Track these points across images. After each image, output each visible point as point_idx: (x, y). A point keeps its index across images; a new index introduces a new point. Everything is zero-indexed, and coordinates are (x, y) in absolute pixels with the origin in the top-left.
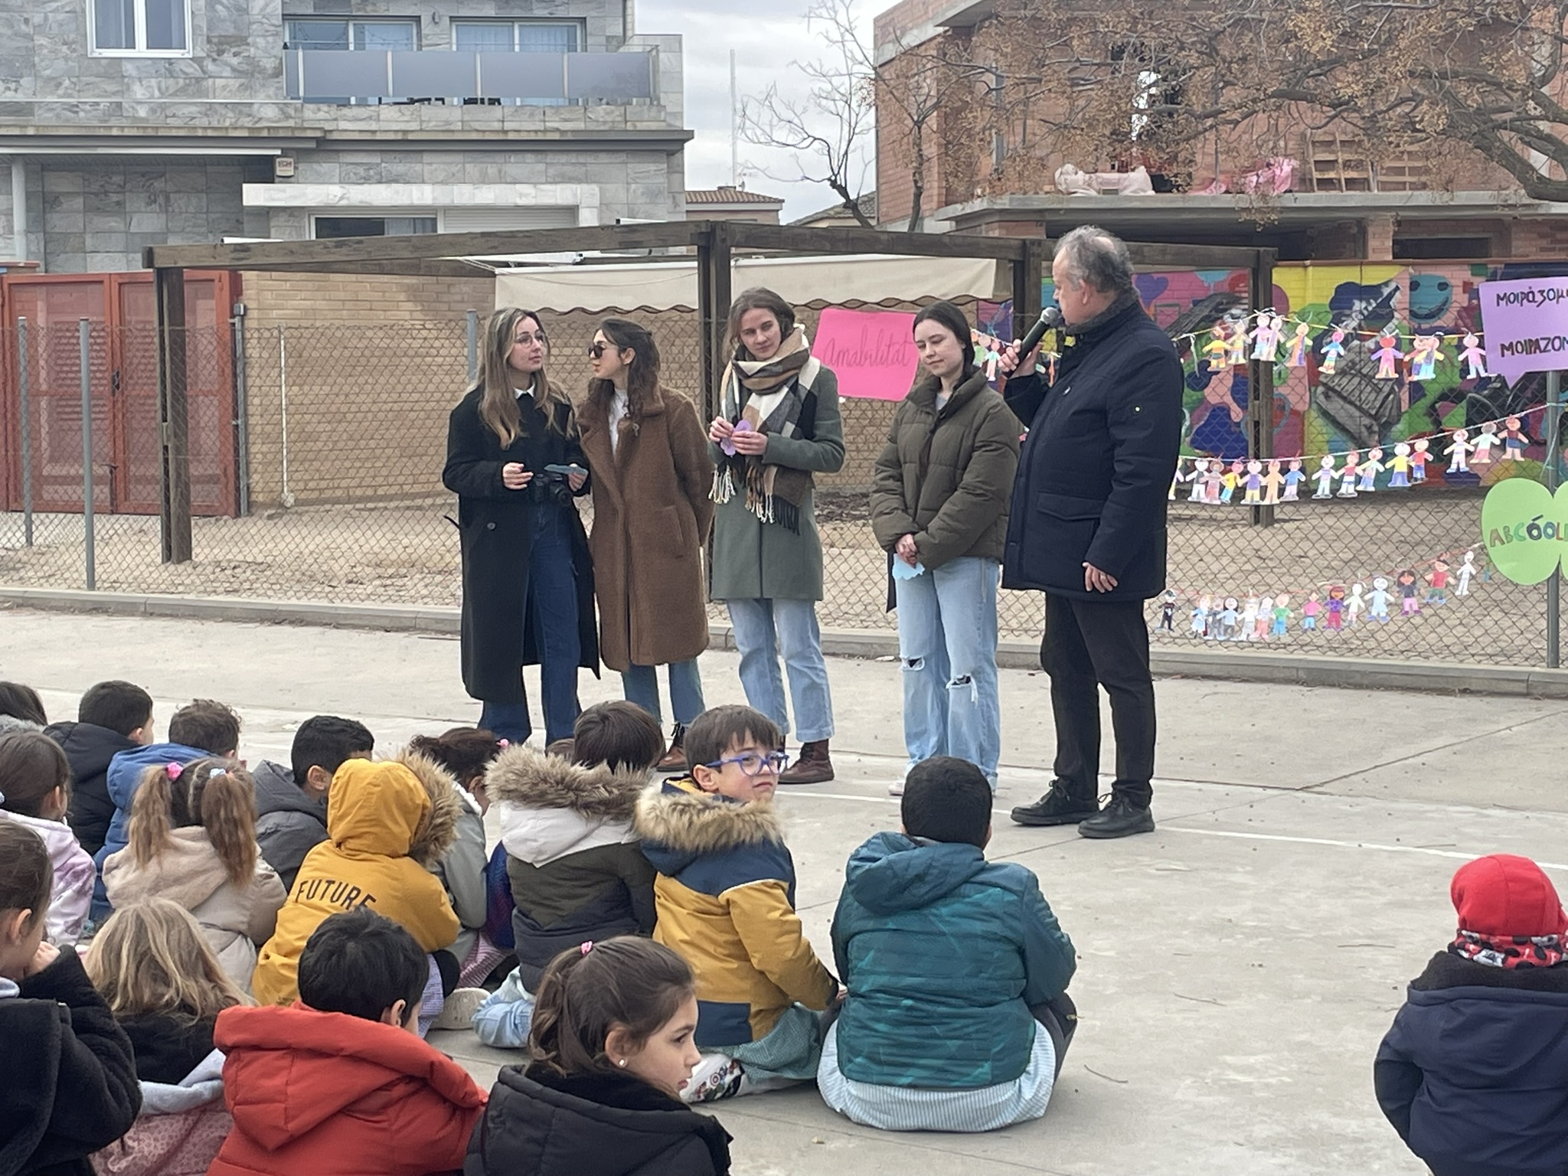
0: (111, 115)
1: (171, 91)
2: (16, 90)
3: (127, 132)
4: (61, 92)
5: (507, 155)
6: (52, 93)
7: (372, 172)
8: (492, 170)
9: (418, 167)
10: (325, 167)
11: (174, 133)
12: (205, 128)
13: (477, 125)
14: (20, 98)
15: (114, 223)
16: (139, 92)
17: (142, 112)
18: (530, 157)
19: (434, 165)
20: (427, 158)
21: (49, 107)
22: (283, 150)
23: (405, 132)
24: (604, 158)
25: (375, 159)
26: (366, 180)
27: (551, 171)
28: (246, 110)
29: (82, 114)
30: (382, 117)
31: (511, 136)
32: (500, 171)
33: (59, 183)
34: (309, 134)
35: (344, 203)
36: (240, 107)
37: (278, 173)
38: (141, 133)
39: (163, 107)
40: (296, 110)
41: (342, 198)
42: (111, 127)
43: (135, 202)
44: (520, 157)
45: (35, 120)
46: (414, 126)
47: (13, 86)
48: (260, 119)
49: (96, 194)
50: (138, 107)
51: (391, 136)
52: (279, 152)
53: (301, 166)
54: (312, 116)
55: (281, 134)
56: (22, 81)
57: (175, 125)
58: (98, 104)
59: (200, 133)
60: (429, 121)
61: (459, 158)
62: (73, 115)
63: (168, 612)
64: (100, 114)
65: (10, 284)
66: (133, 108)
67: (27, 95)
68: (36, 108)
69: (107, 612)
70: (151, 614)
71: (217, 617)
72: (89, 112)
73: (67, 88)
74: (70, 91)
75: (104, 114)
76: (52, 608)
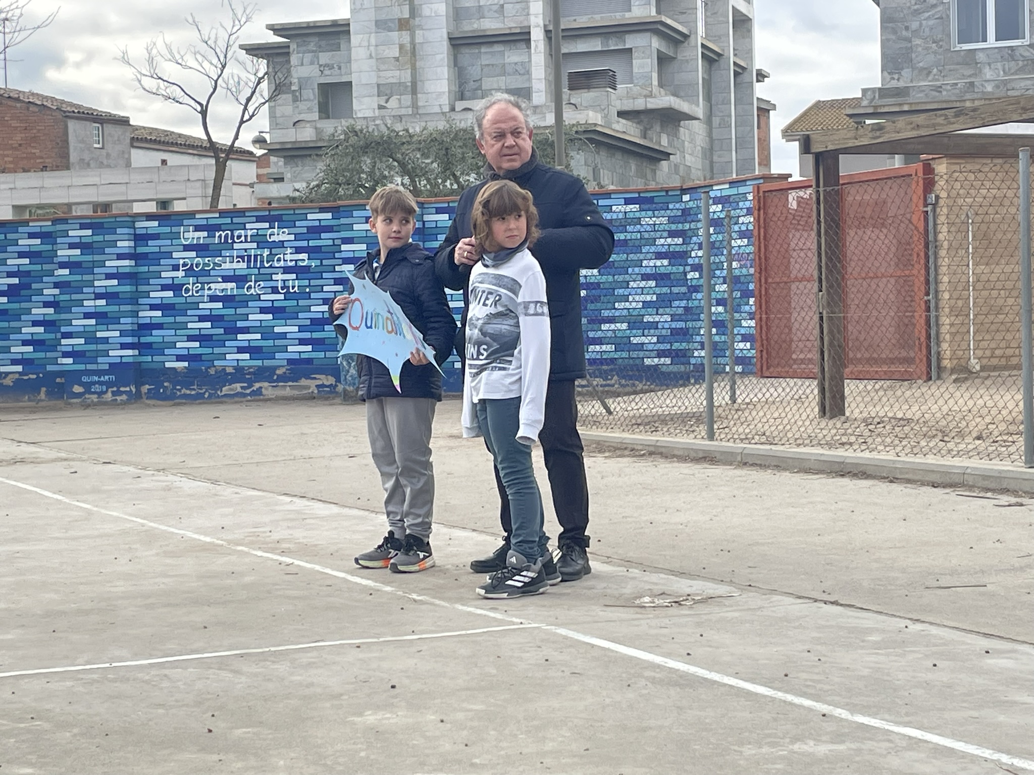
0: (966, 92)
1: (1012, 71)
2: (898, 80)
4: (930, 78)
6: (924, 80)
14: (901, 84)
16: (988, 74)
17: (989, 88)
21: (920, 89)
29: (944, 93)
39: (1005, 83)
42: (965, 101)
45: (910, 100)
47: (896, 76)
50: (986, 84)
56: (903, 73)
58: (956, 84)
62: (937, 94)
63: (759, 462)
64: (958, 91)
65: (764, 192)
66: (982, 85)
67: (906, 82)
68: (911, 92)
69: (712, 461)
70: (745, 464)
71: (795, 468)
72: (950, 90)
73: (935, 75)
74: (937, 77)
75: (961, 91)
76: (674, 456)
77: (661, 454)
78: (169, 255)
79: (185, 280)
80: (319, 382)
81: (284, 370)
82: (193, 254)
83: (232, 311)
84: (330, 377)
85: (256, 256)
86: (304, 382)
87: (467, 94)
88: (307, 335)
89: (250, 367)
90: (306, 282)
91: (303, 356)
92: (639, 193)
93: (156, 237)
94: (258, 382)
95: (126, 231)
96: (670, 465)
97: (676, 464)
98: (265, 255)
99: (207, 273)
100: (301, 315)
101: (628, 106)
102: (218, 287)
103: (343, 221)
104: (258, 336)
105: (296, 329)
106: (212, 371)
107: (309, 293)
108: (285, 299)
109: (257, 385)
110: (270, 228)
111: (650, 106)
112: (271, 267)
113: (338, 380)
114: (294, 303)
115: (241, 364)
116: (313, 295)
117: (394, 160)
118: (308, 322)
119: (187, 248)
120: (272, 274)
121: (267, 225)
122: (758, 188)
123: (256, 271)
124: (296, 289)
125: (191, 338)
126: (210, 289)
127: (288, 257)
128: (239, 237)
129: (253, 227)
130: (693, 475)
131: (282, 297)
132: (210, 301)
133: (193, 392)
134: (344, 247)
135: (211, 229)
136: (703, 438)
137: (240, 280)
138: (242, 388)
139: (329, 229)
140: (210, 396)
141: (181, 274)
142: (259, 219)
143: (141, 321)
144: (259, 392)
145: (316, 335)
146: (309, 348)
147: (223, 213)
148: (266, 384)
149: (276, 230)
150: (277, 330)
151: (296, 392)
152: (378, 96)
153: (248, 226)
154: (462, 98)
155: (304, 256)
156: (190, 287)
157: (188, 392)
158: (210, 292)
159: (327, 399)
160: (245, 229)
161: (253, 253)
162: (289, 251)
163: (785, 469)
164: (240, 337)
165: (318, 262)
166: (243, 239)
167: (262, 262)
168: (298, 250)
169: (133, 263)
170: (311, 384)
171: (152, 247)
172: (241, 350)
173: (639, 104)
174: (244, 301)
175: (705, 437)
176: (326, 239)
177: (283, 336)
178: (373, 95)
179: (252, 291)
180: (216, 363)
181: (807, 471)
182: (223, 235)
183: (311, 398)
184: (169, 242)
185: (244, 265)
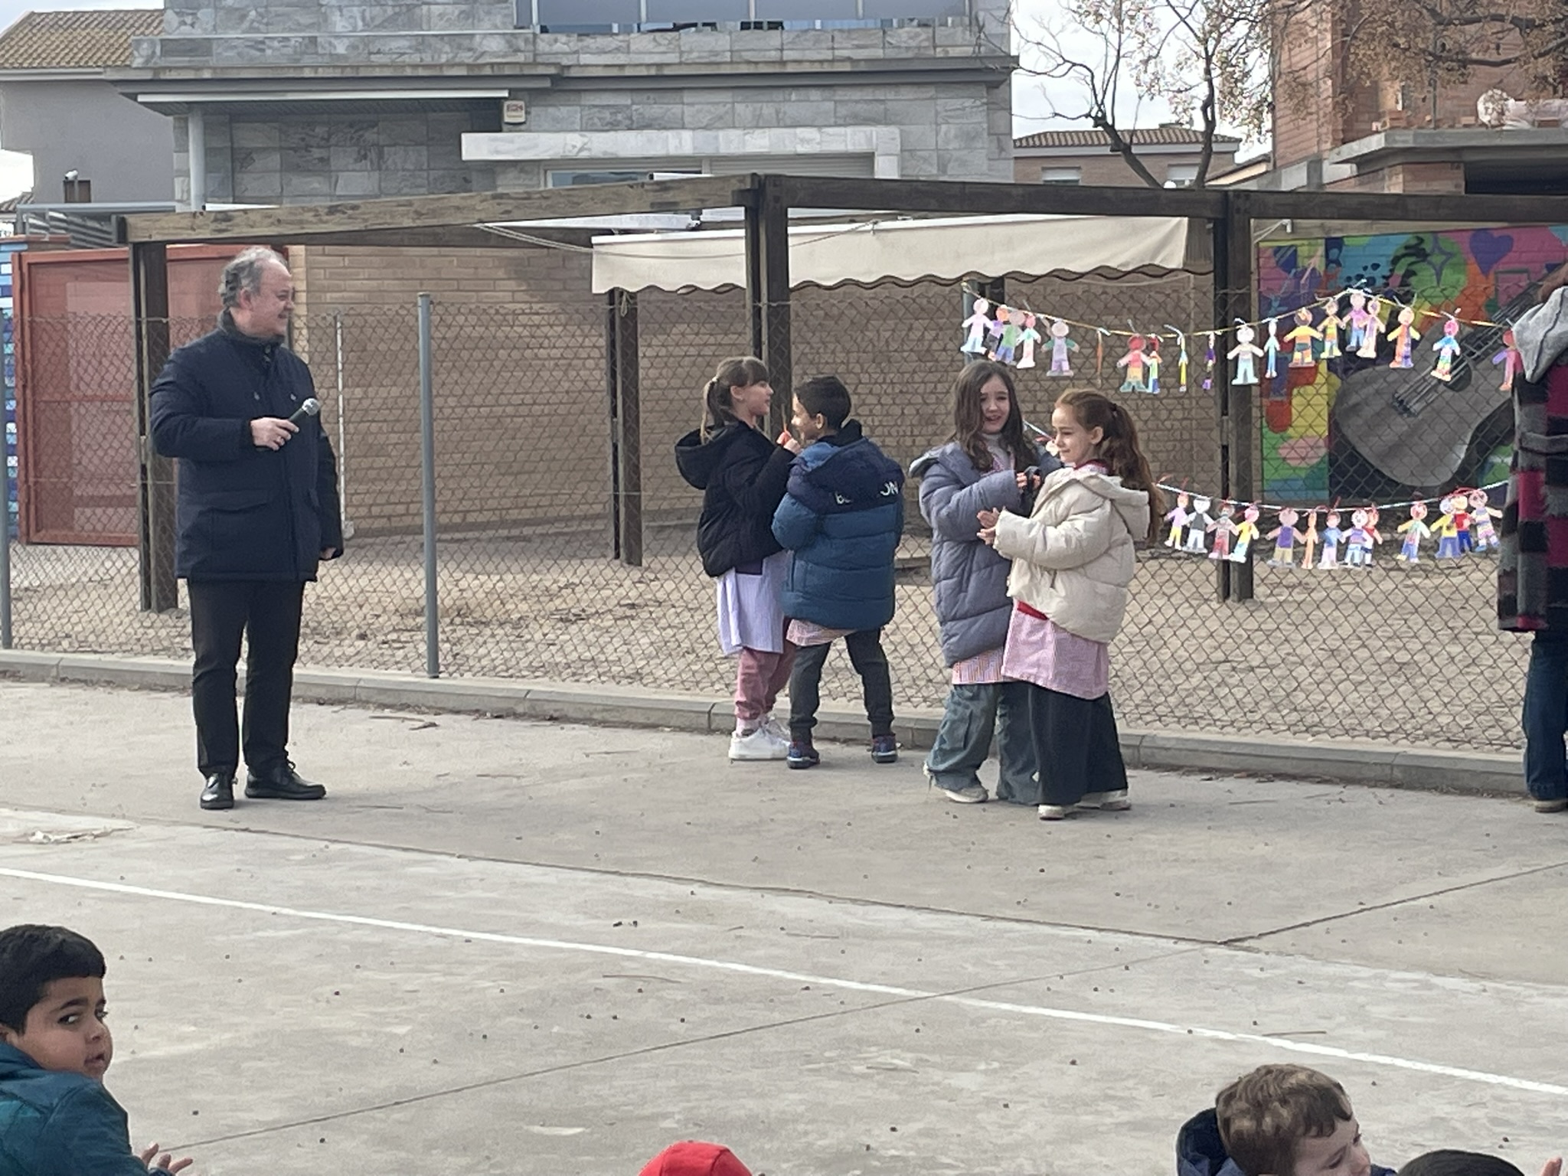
0: (303, 53)
1: (377, 22)
2: (192, 25)
3: (321, 73)
4: (246, 25)
5: (787, 92)
6: (233, 28)
7: (620, 117)
8: (768, 110)
9: (676, 109)
10: (564, 111)
11: (377, 73)
12: (415, 66)
13: (747, 56)
14: (197, 33)
15: (316, 183)
16: (340, 24)
17: (341, 49)
18: (815, 95)
19: (696, 105)
20: (688, 97)
21: (229, 44)
22: (510, 91)
23: (659, 66)
24: (907, 93)
25: (624, 100)
26: (613, 126)
27: (843, 111)
28: (466, 42)
29: (269, 52)
30: (633, 48)
31: (790, 69)
32: (777, 113)
33: (249, 137)
34: (541, 70)
35: (584, 154)
36: (458, 39)
37: (507, 119)
38: (338, 74)
39: (367, 41)
40: (526, 41)
41: (581, 150)
42: (303, 67)
43: (342, 158)
44: (803, 93)
45: (213, 61)
46: (672, 58)
47: (189, 20)
48: (483, 54)
49: (295, 150)
50: (335, 42)
51: (644, 72)
52: (505, 94)
53: (534, 110)
54: (547, 49)
55: (507, 71)
56: (199, 15)
57: (381, 62)
58: (287, 39)
59: (409, 72)
60: (690, 52)
61: (726, 97)
62: (258, 53)
63: (83, 677)
64: (290, 51)
65: (30, 265)
66: (330, 43)
67: (205, 30)
68: (214, 46)
69: (15, 677)
70: (63, 680)
71: (134, 683)
72: (278, 49)
73: (253, 21)
74: (256, 25)
75: (295, 52)
122: (20, 256)
163: (121, 686)
181: (152, 688)
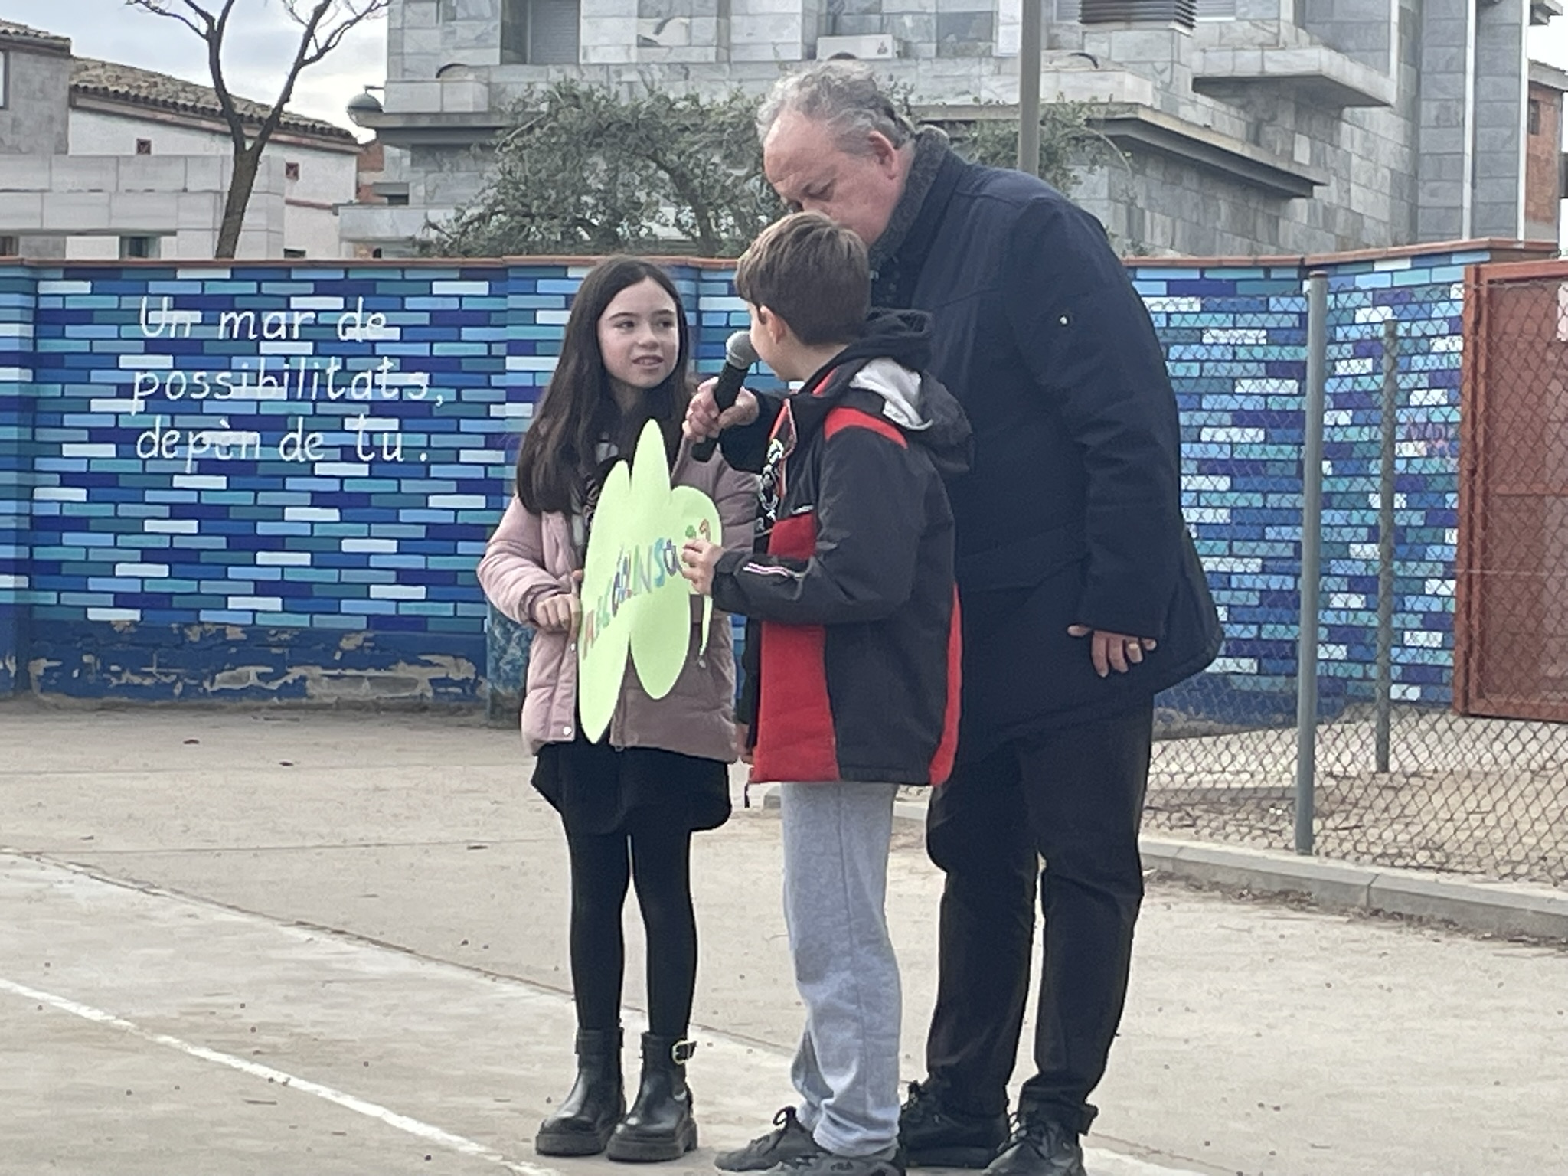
63: (1406, 910)
65: (1491, 282)
69: (1300, 901)
70: (1376, 913)
71: (1488, 927)
76: (1215, 886)
77: (1187, 878)
78: (111, 361)
79: (144, 421)
80: (439, 673)
81: (358, 640)
82: (167, 361)
83: (247, 498)
84: (464, 664)
85: (309, 373)
86: (403, 671)
87: (846, 20)
88: (415, 562)
89: (282, 629)
90: (421, 440)
91: (405, 610)
92: (1202, 270)
93: (85, 317)
94: (300, 664)
95: (16, 299)
96: (1201, 906)
97: (1217, 905)
98: (330, 371)
99: (196, 408)
100: (404, 515)
101: (1221, 65)
102: (219, 441)
103: (514, 301)
104: (305, 559)
105: (392, 546)
106: (194, 635)
107: (427, 464)
108: (371, 476)
109: (296, 672)
110: (346, 310)
111: (1272, 69)
112: (342, 399)
113: (481, 670)
114: (390, 485)
115: (261, 620)
116: (434, 470)
117: (661, 166)
118: (421, 532)
119: (153, 347)
120: (343, 416)
121: (338, 302)
122: (1478, 271)
123: (308, 408)
124: (397, 453)
125: (149, 556)
126: (199, 444)
127: (383, 379)
128: (274, 327)
129: (307, 305)
130: (1249, 931)
131: (363, 470)
132: (200, 472)
133: (148, 682)
134: (512, 363)
135: (210, 305)
136: (1286, 847)
137: (270, 426)
138: (260, 676)
139: (481, 319)
140: (187, 691)
141: (136, 405)
142: (322, 289)
143: (40, 510)
144: (298, 688)
145: (436, 563)
146: (420, 592)
147: (243, 271)
148: (318, 671)
149: (358, 316)
150: (348, 546)
151: (385, 694)
152: (640, 16)
153: (295, 303)
154: (834, 30)
155: (420, 378)
156: (156, 437)
157: (137, 680)
158: (200, 452)
159: (453, 712)
160: (288, 309)
161: (303, 364)
162: (387, 364)
163: (1464, 931)
164: (262, 557)
165: (451, 395)
166: (282, 332)
167: (323, 386)
168: (408, 364)
169: (27, 375)
170: (419, 677)
171: (75, 339)
172: (262, 589)
173: (1247, 64)
174: (277, 476)
175: (1292, 845)
176: (472, 343)
177: (362, 561)
178: (629, 15)
179: (296, 454)
180: (204, 616)
181: (1515, 938)
182: (238, 320)
183: (416, 709)
184: (112, 331)
185: (282, 393)
